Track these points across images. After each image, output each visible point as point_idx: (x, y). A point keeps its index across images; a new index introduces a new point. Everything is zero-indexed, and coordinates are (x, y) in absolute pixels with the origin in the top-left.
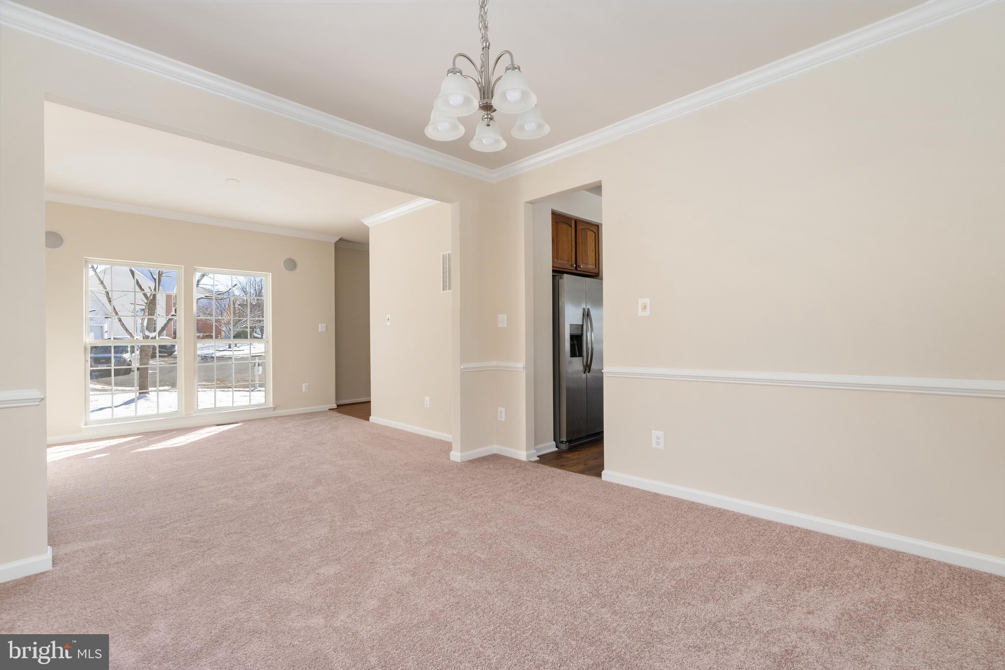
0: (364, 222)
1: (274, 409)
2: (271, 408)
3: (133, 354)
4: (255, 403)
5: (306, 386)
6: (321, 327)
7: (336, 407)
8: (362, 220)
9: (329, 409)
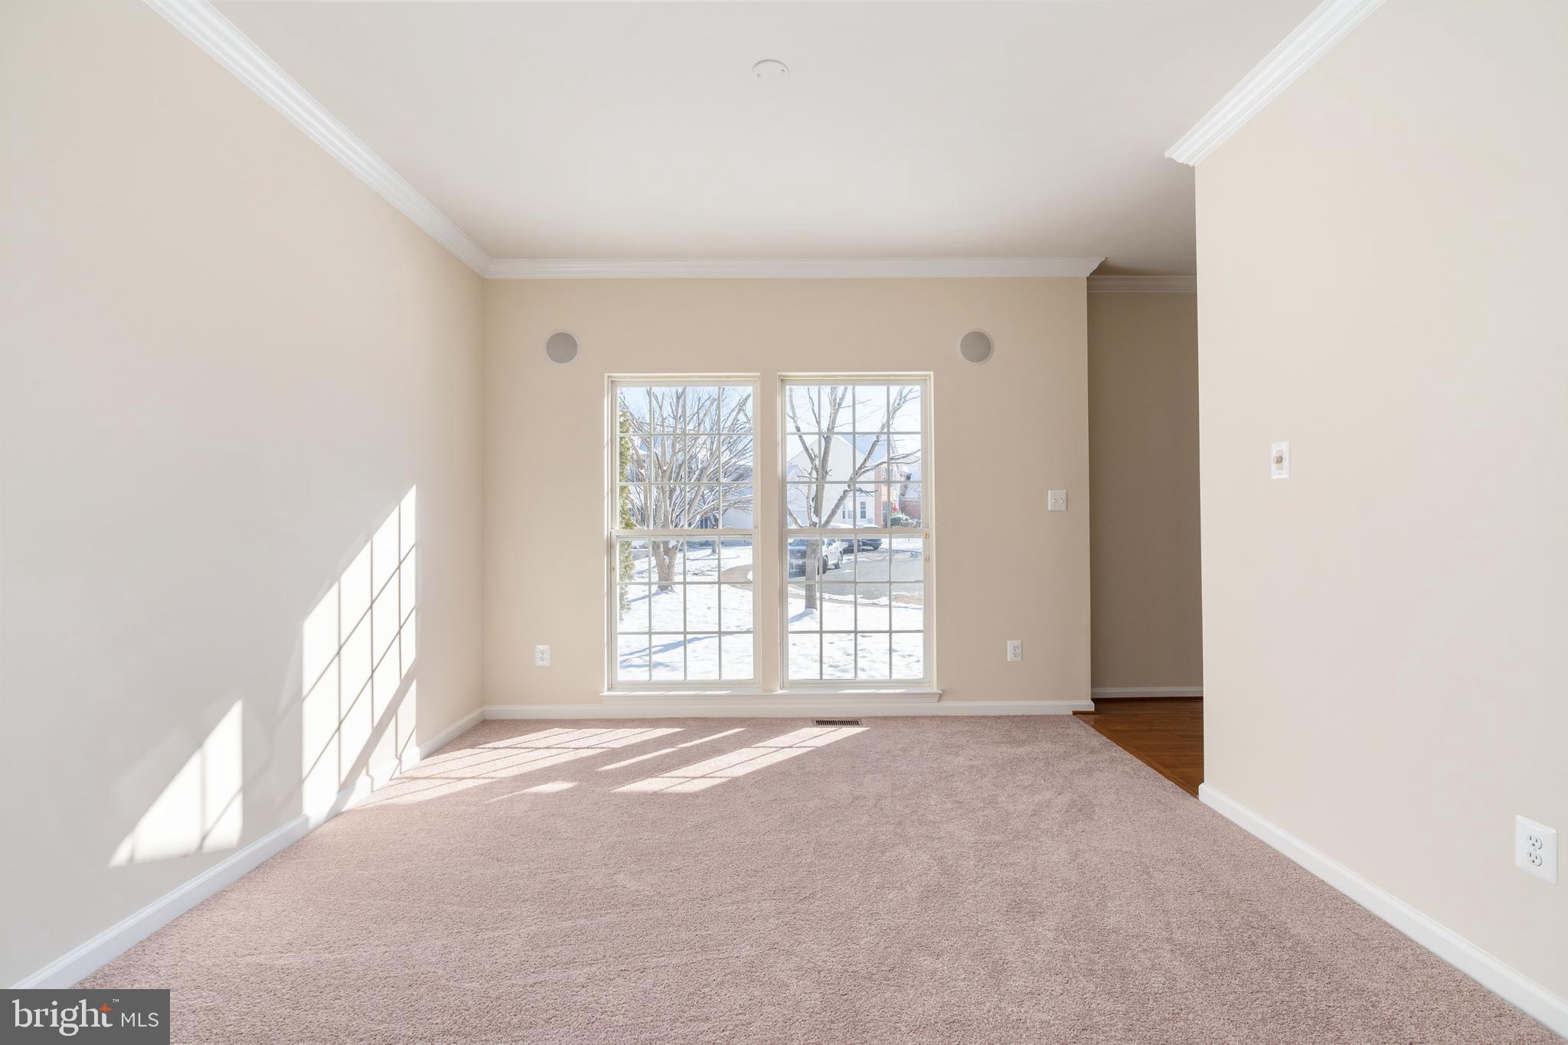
0: (1174, 157)
1: (941, 697)
2: (936, 694)
3: (830, 547)
4: (902, 677)
5: (1015, 648)
6: (1054, 500)
7: (1093, 710)
8: (1167, 155)
9: (1075, 713)
